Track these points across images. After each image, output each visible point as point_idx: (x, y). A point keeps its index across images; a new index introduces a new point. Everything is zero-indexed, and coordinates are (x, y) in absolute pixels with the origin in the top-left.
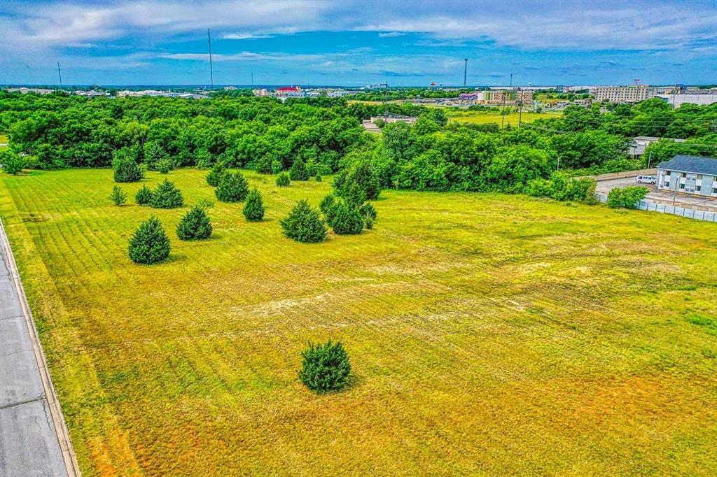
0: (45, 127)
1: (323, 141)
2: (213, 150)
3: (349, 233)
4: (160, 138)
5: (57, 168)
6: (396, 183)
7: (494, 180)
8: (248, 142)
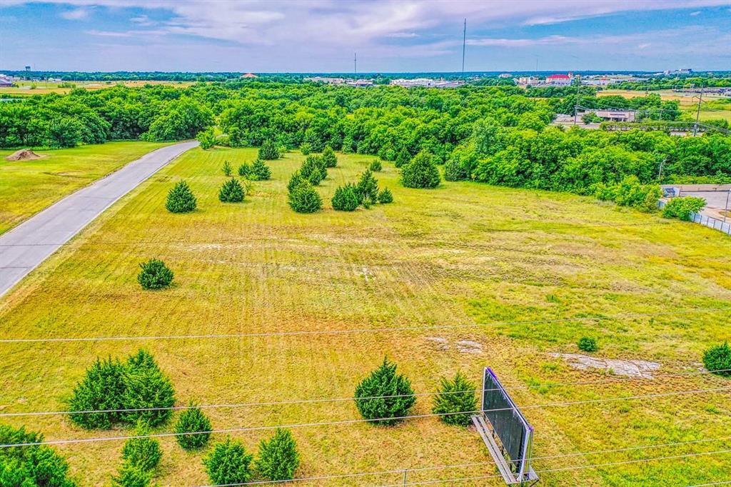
0: (240, 115)
1: (442, 135)
2: (356, 138)
3: (342, 209)
4: (318, 126)
5: (241, 146)
6: (473, 175)
7: (571, 180)
8: (379, 132)
